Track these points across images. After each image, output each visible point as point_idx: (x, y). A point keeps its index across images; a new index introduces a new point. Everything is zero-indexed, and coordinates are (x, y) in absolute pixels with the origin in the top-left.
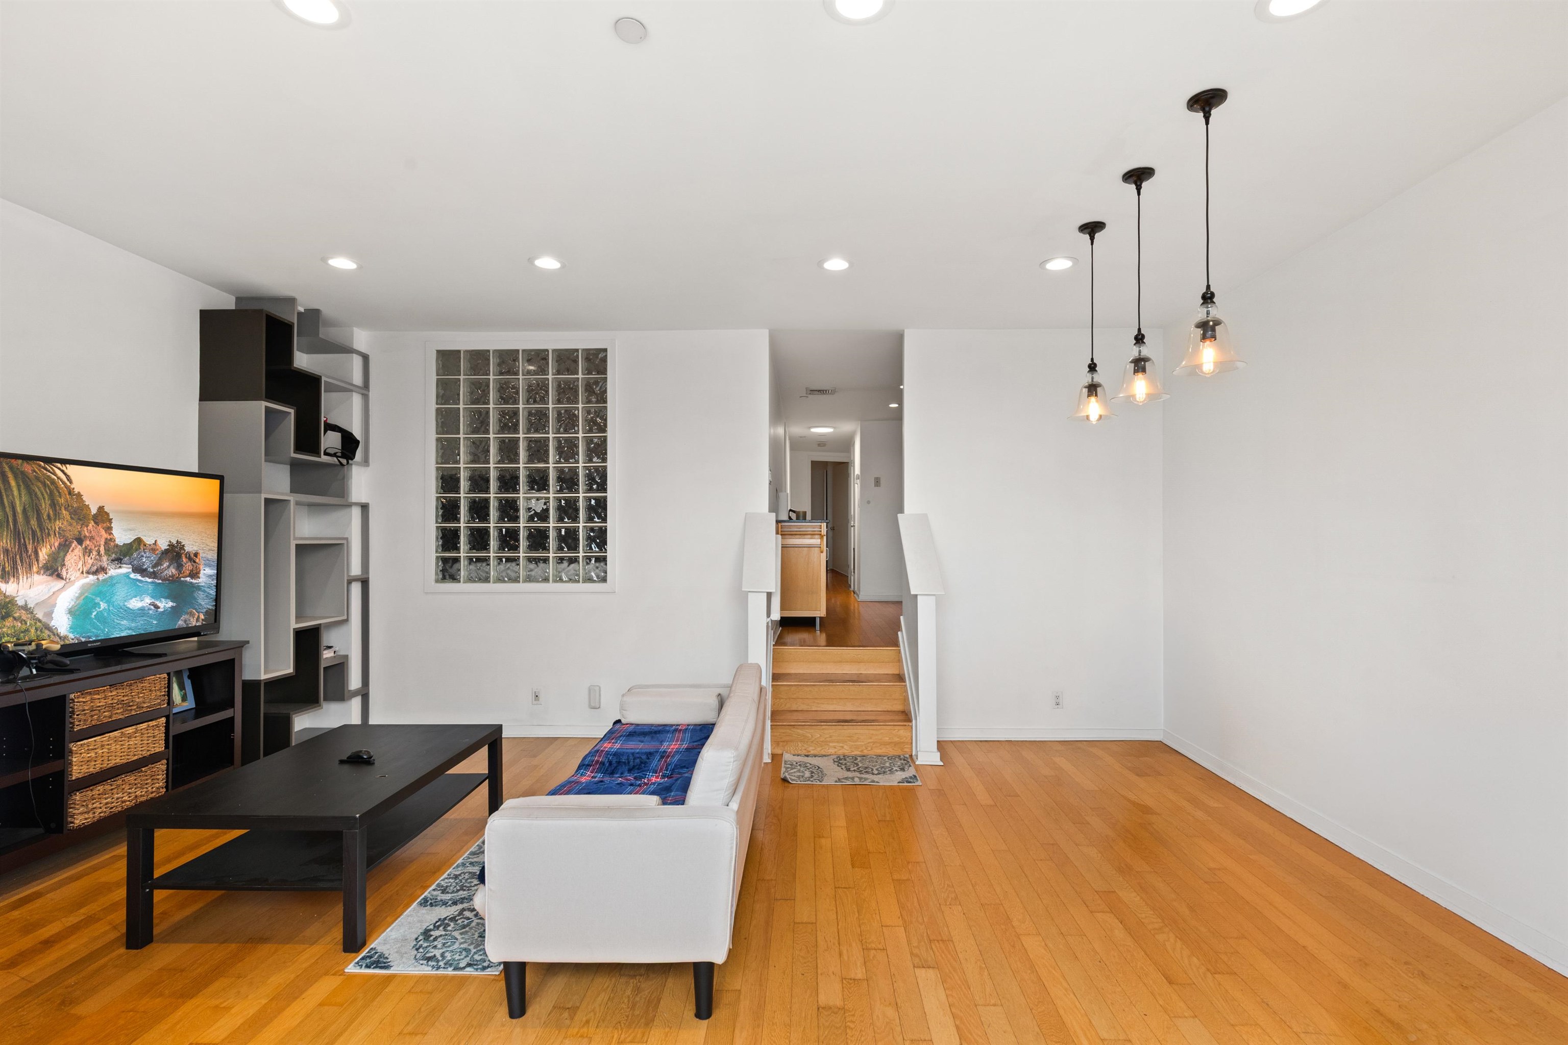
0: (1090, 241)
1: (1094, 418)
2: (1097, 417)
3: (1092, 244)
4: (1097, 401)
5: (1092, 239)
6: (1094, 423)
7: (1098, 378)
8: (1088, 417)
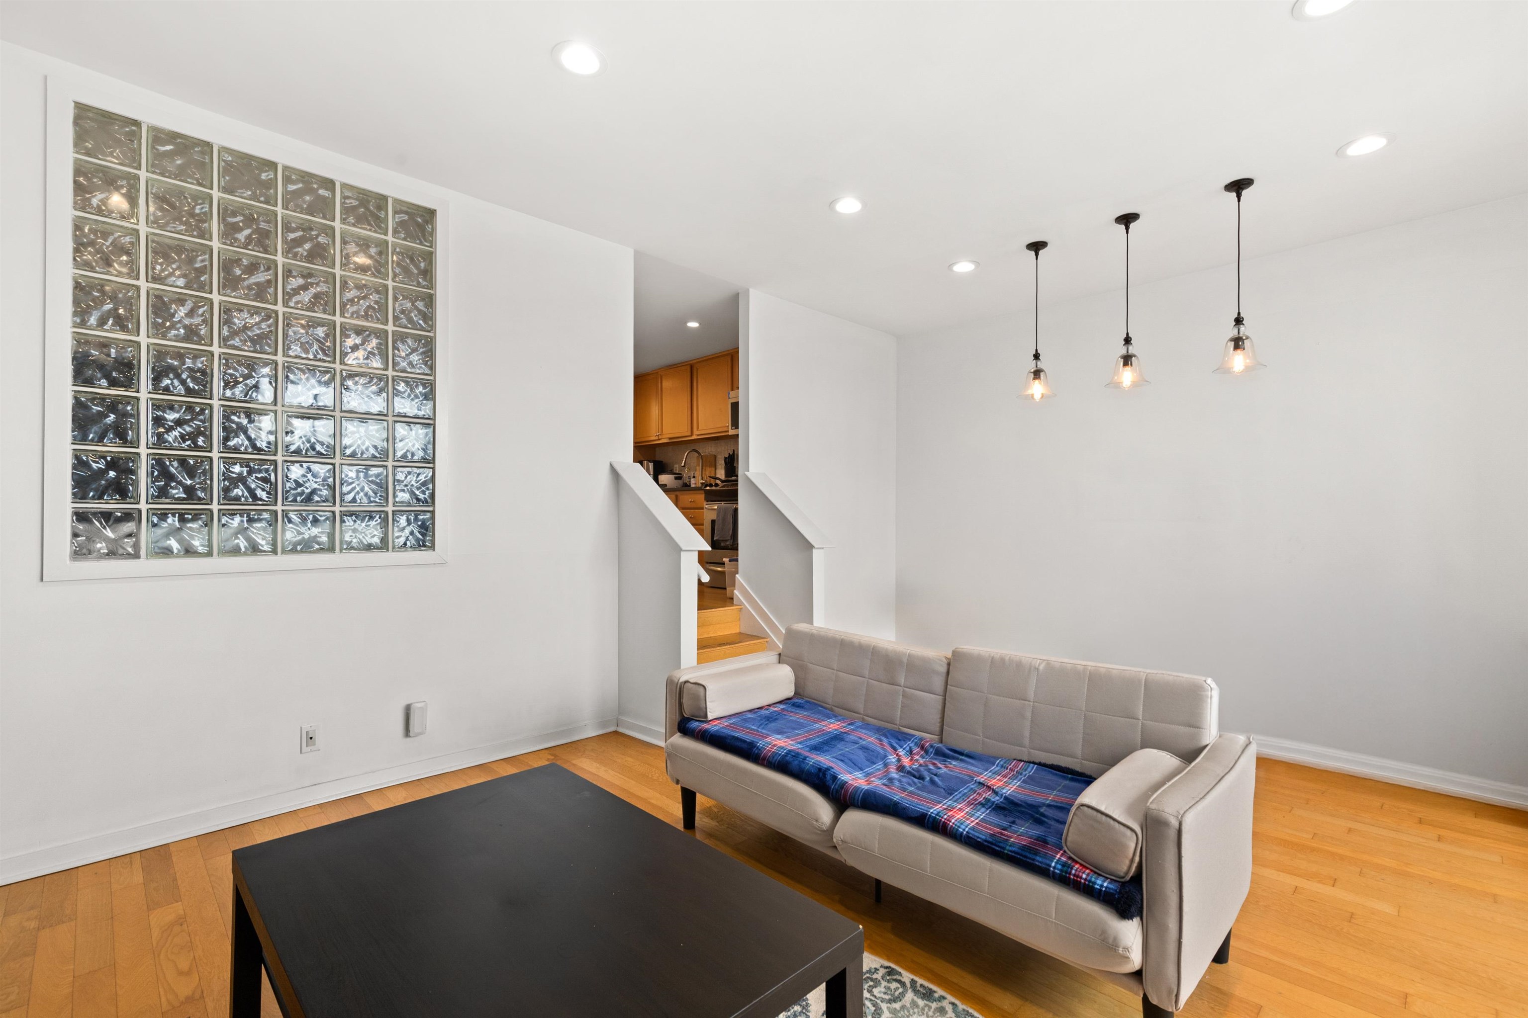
0: (1035, 257)
1: (1037, 397)
2: (1040, 396)
3: (1037, 259)
4: (1040, 383)
5: (1037, 255)
6: (1038, 401)
7: (1041, 365)
8: (1032, 395)
